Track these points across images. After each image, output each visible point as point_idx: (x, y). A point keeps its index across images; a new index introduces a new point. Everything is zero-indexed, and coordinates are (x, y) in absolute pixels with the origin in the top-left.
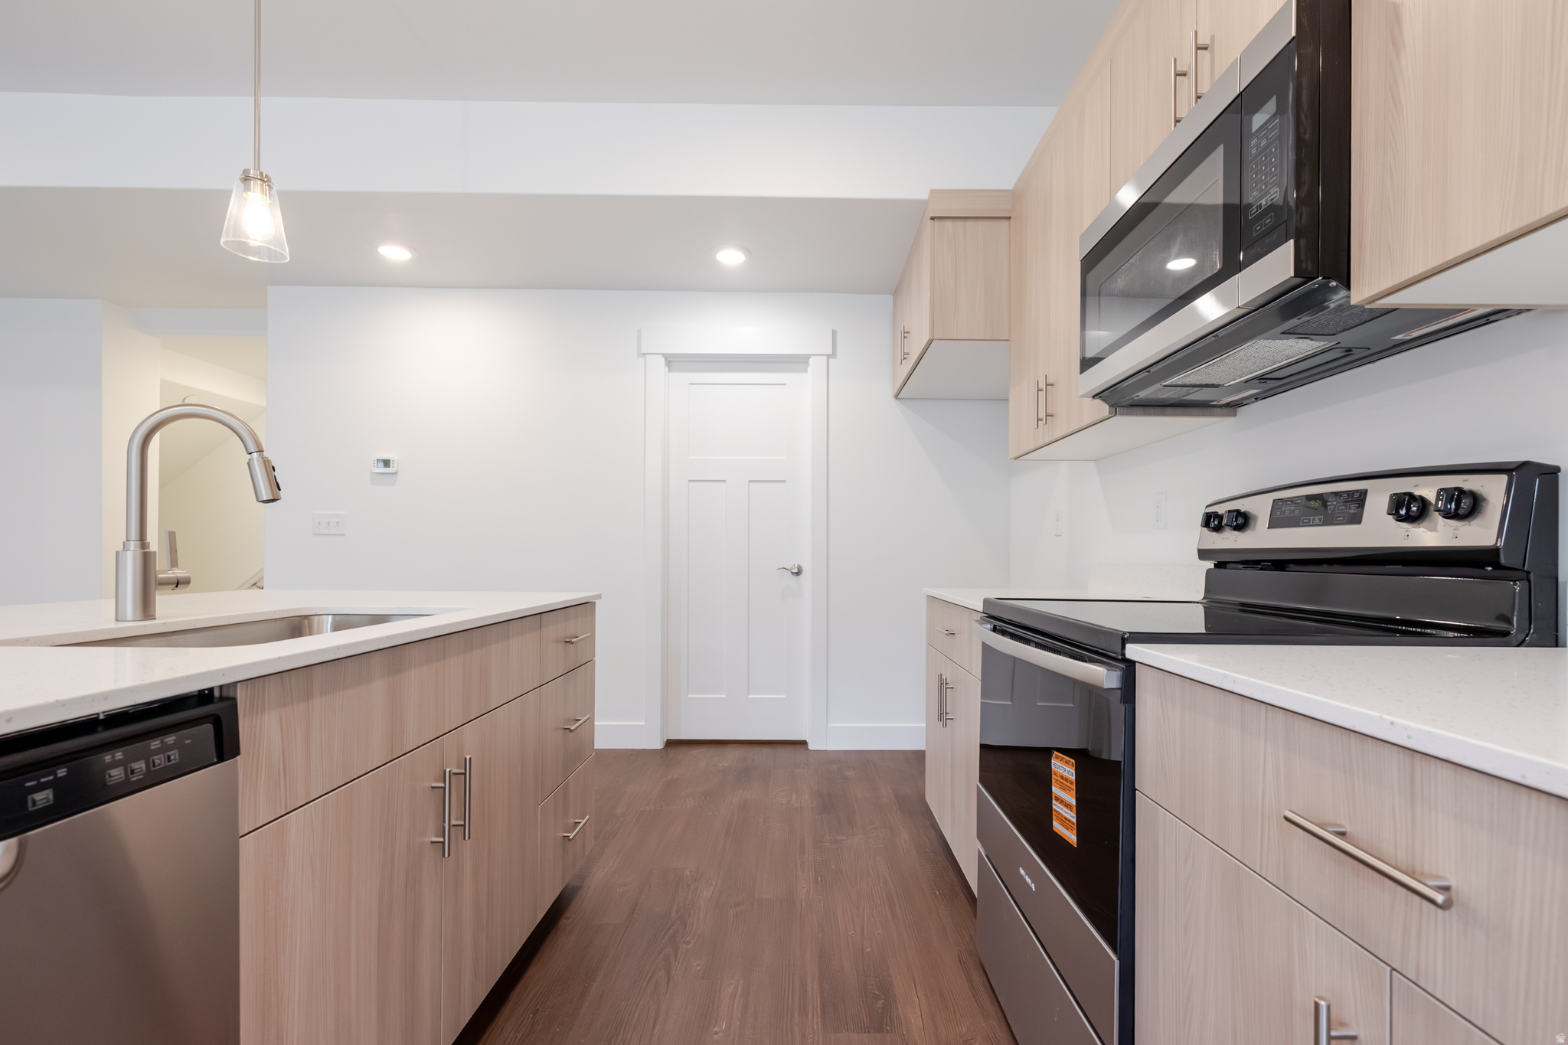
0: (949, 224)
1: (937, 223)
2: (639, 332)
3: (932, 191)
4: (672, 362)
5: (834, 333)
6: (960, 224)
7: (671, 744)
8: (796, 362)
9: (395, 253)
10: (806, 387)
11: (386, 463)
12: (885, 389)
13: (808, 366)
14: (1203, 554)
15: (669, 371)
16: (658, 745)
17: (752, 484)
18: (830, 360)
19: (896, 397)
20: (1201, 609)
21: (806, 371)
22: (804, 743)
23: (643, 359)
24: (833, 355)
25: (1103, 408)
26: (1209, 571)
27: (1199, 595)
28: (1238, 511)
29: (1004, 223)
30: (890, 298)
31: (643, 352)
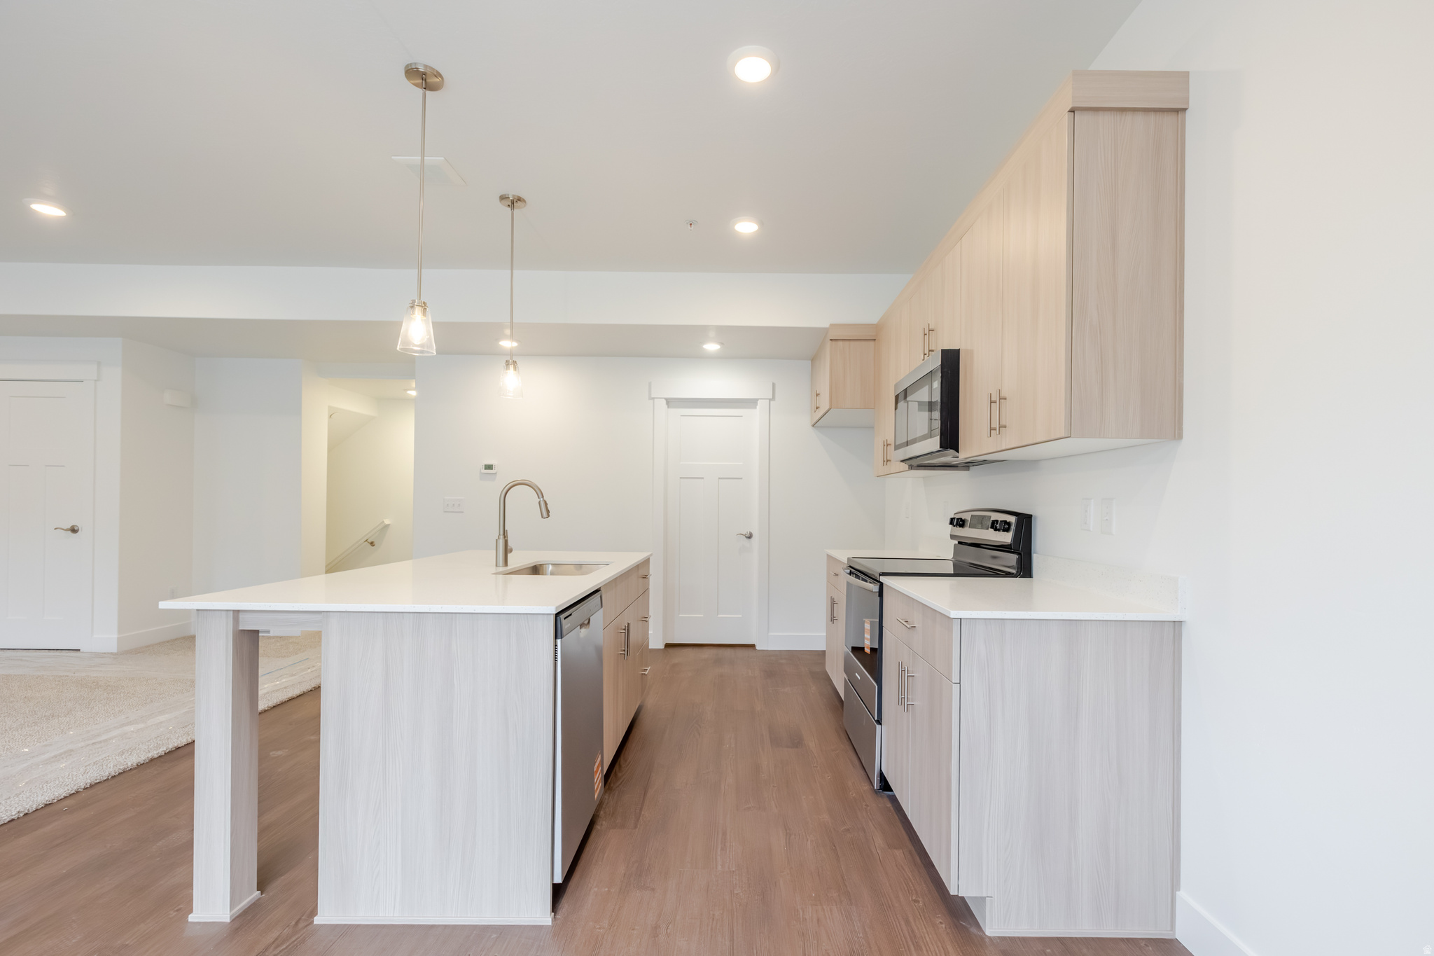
0: (840, 343)
1: (833, 342)
2: (650, 384)
3: (831, 325)
4: (670, 402)
5: (774, 385)
6: (847, 343)
7: (668, 646)
8: (750, 403)
9: (507, 344)
10: (756, 417)
11: (489, 467)
12: (805, 421)
13: (757, 404)
14: (953, 537)
15: (668, 407)
16: (662, 647)
17: (721, 480)
18: (772, 402)
19: (813, 426)
20: (952, 563)
21: (756, 408)
22: (753, 646)
23: (652, 401)
24: (773, 398)
25: (905, 466)
26: (955, 545)
27: (950, 556)
28: (961, 519)
29: (872, 343)
30: (810, 361)
31: (653, 396)
